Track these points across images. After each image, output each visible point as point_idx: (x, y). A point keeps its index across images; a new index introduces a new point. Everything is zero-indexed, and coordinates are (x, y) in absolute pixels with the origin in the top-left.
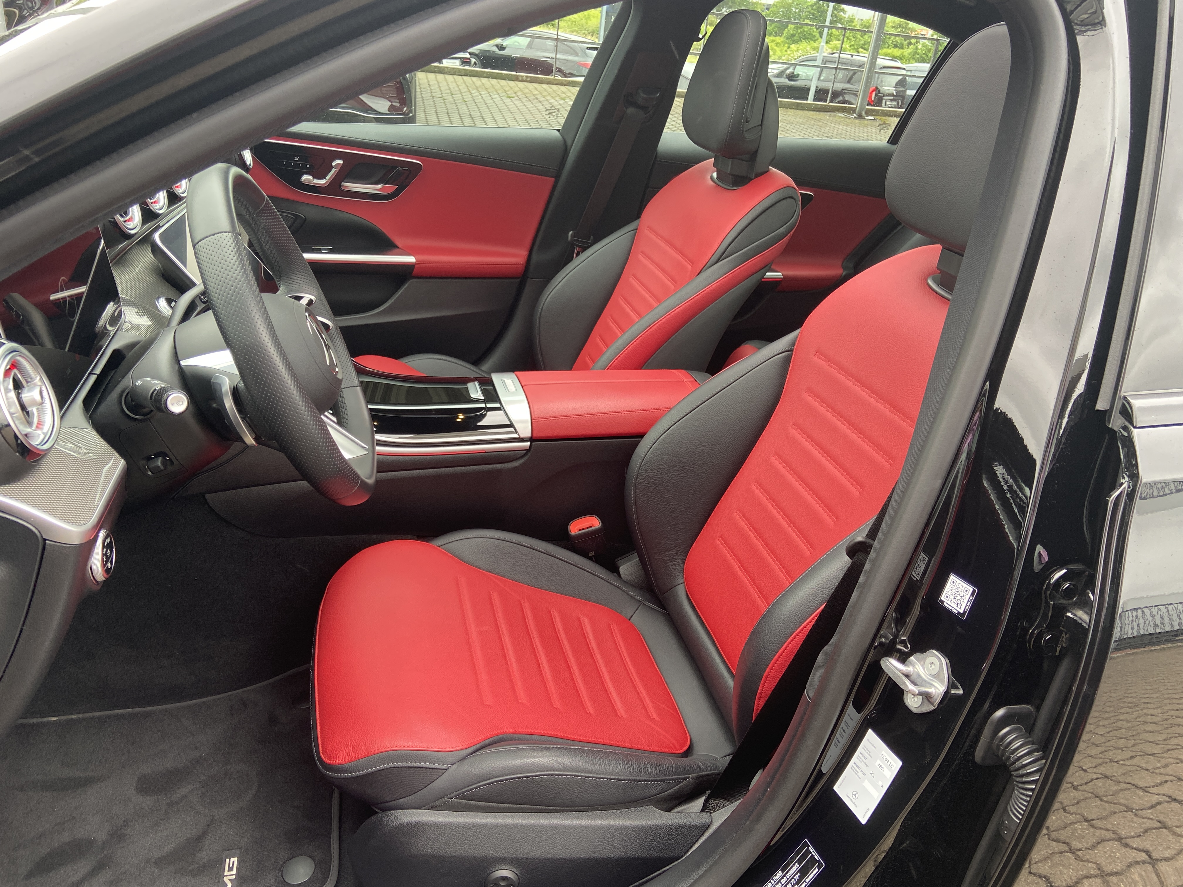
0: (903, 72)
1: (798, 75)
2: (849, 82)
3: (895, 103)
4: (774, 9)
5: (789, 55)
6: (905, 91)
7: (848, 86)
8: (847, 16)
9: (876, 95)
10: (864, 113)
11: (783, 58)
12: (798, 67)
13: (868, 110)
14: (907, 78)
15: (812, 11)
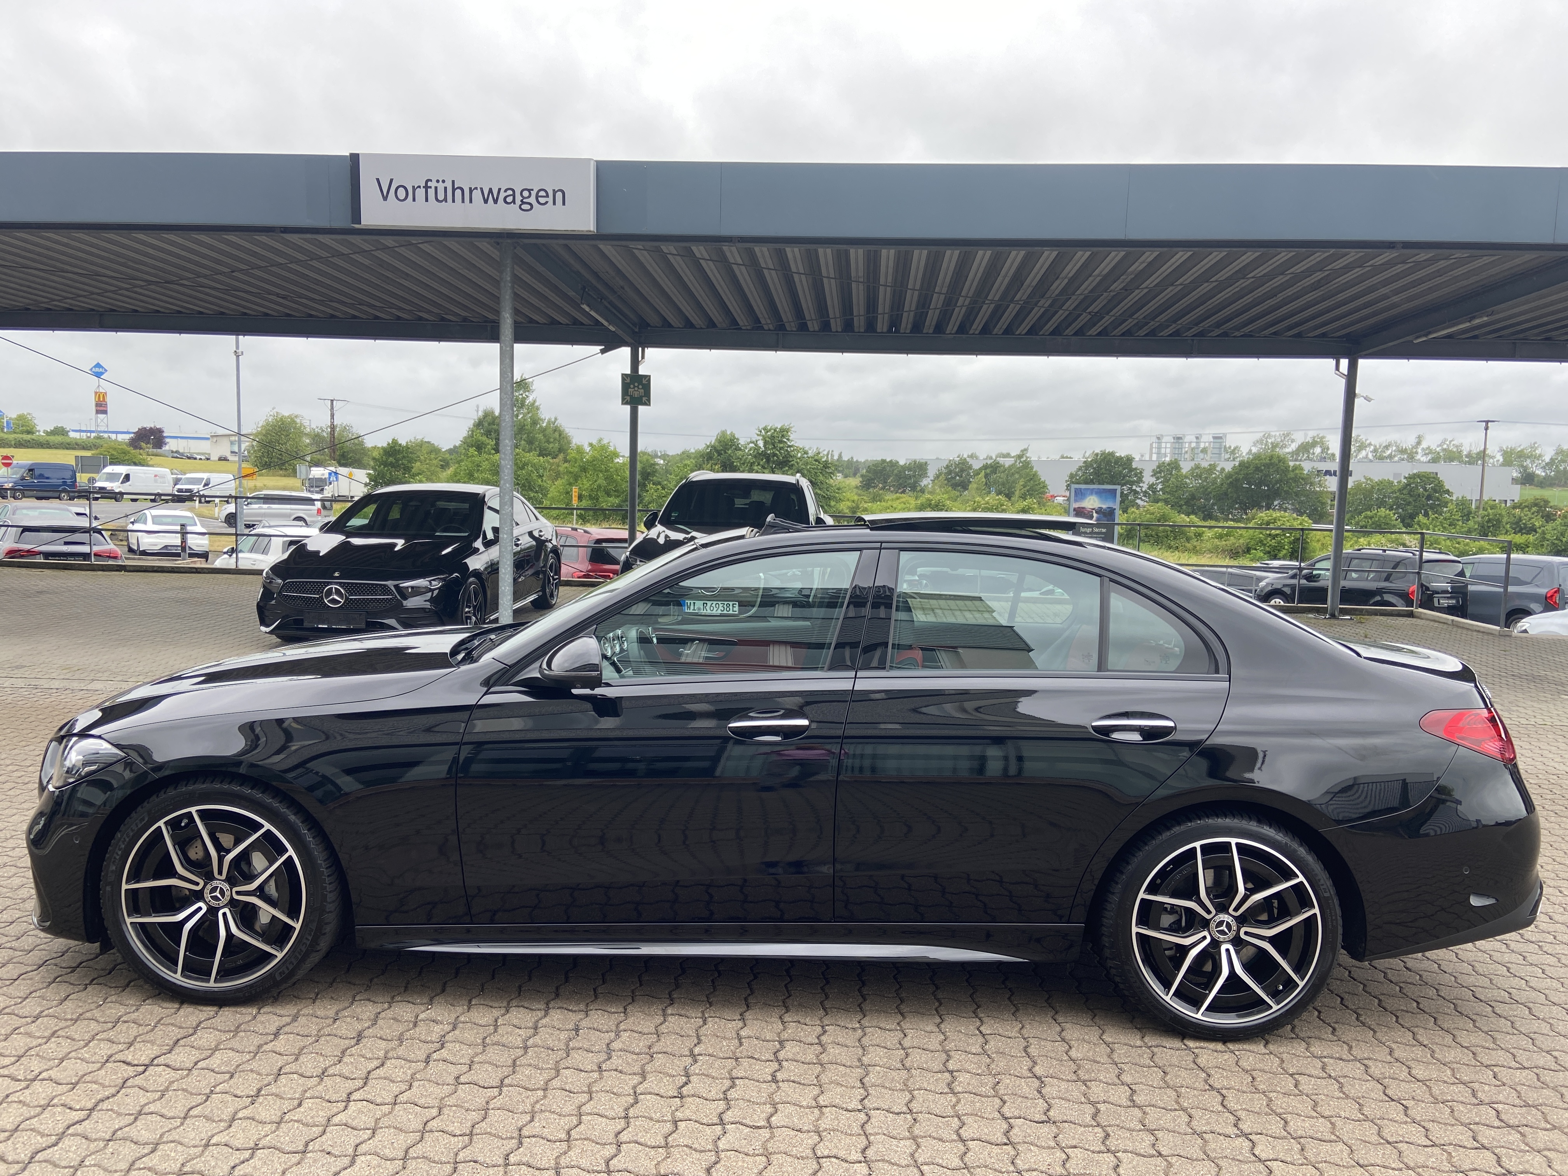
1: (1318, 576)
2: (1387, 579)
10: (1336, 614)
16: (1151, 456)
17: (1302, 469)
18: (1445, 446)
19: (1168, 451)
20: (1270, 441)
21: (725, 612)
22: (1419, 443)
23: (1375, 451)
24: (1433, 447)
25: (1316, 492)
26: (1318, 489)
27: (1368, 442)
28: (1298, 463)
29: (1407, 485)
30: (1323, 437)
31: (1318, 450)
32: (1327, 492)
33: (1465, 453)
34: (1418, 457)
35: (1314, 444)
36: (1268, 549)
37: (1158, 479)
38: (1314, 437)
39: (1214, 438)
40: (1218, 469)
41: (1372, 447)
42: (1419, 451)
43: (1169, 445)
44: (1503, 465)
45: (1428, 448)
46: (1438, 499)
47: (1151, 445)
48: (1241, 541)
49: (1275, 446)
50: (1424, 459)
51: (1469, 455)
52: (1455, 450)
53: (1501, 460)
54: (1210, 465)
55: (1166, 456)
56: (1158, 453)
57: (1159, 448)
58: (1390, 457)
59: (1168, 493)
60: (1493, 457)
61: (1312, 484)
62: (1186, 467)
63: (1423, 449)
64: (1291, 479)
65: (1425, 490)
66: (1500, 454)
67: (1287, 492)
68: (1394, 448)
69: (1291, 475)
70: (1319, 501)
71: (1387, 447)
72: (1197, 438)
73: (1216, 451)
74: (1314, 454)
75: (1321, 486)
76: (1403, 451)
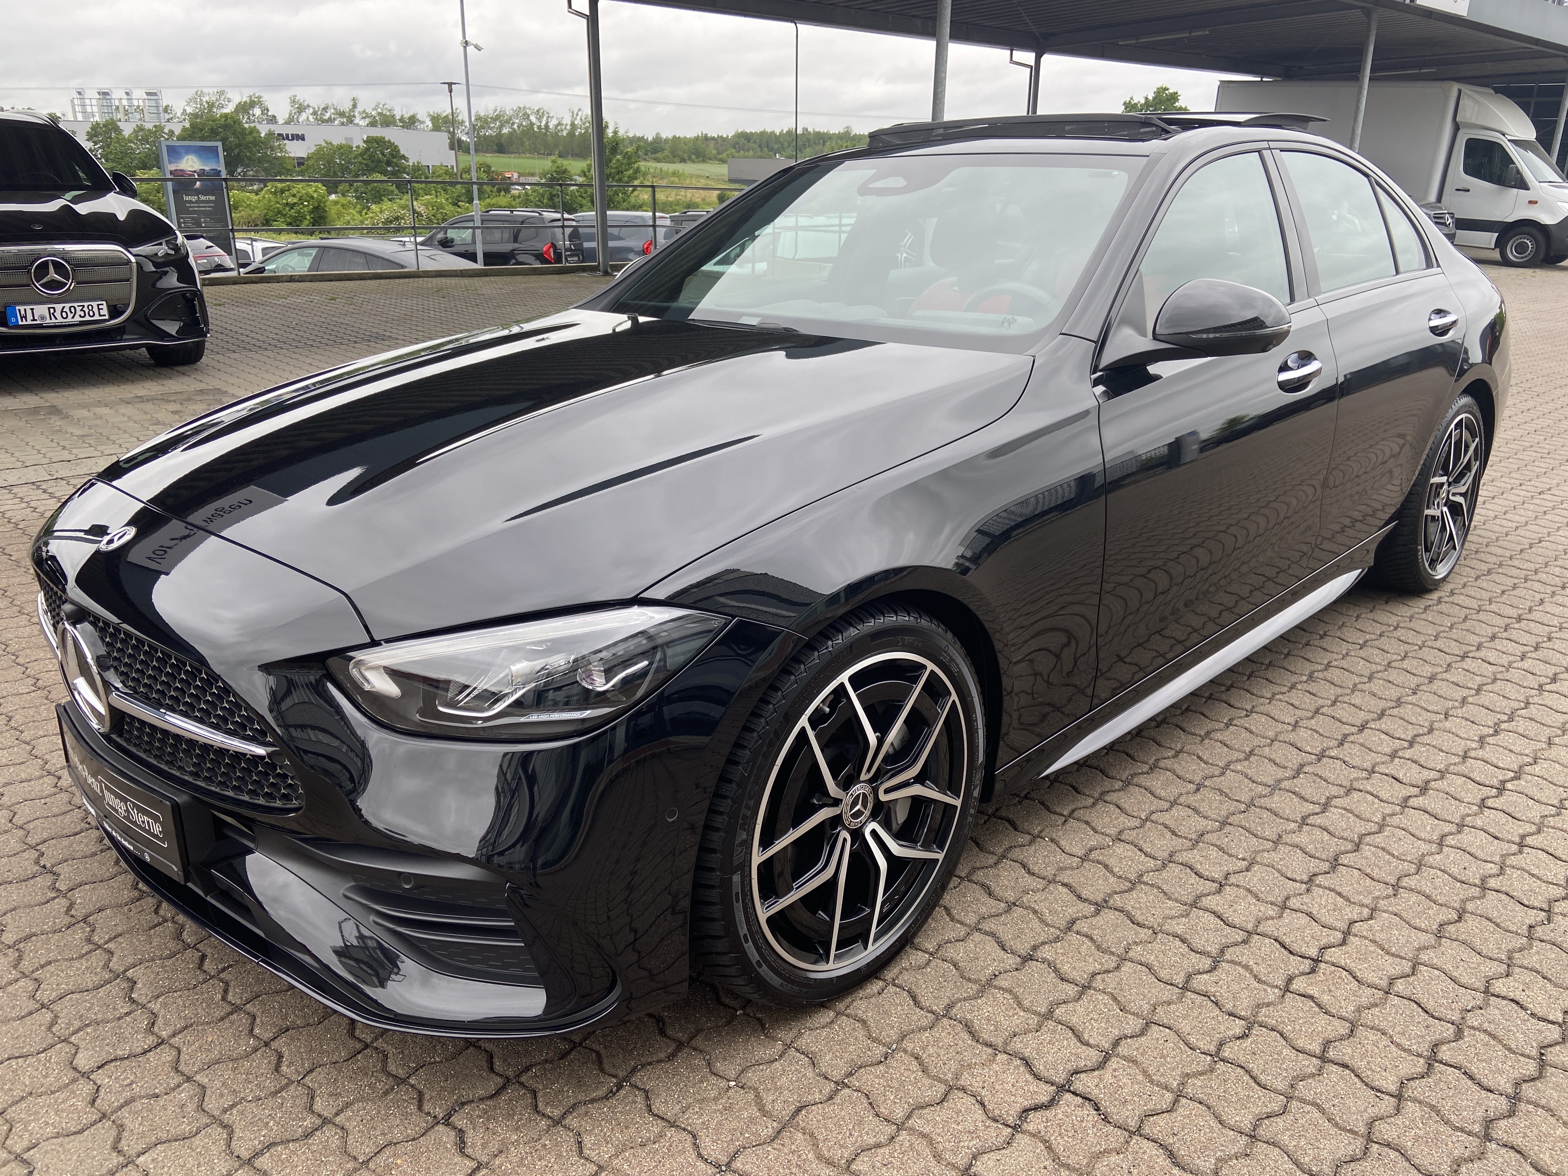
0: (574, 223)
1: (452, 240)
2: (516, 240)
3: (576, 259)
4: (310, 163)
5: (372, 218)
6: (582, 244)
7: (516, 245)
8: (411, 164)
9: (554, 252)
10: (609, 270)
11: (366, 222)
12: (449, 231)
13: (612, 266)
14: (580, 229)
15: (365, 162)
16: (75, 116)
17: (258, 132)
18: (379, 110)
19: (95, 109)
20: (204, 99)
21: (87, 318)
22: (355, 106)
23: (315, 113)
24: (369, 111)
25: (276, 158)
26: (279, 154)
27: (306, 104)
28: (252, 125)
29: (367, 149)
30: (259, 97)
31: (257, 111)
32: (289, 157)
33: (398, 117)
34: (357, 121)
35: (252, 104)
36: (289, 220)
37: (96, 143)
38: (251, 97)
39: (148, 94)
40: (166, 131)
41: (311, 110)
42: (357, 114)
43: (94, 102)
44: (433, 130)
45: (364, 111)
46: (397, 165)
47: (72, 101)
48: (256, 211)
49: (211, 105)
50: (362, 123)
51: (402, 120)
52: (388, 114)
53: (430, 125)
54: (155, 126)
55: (93, 116)
56: (84, 112)
57: (83, 105)
58: (330, 120)
59: (113, 161)
60: (423, 122)
61: (272, 149)
62: (127, 129)
63: (360, 112)
64: (250, 143)
65: (383, 154)
66: (429, 119)
67: (249, 158)
68: (333, 111)
69: (249, 138)
70: (284, 168)
71: (325, 109)
72: (127, 94)
73: (154, 110)
74: (254, 115)
75: (281, 151)
76: (342, 114)
